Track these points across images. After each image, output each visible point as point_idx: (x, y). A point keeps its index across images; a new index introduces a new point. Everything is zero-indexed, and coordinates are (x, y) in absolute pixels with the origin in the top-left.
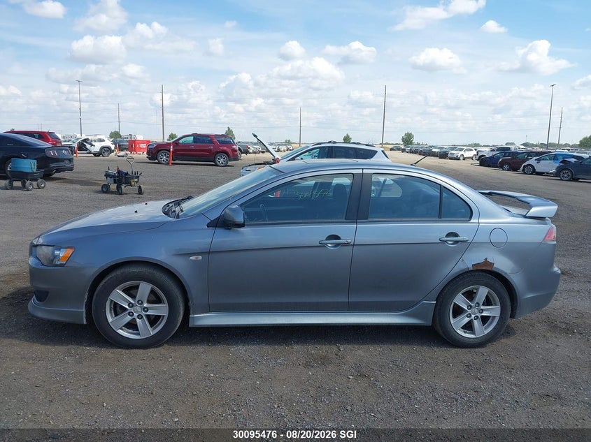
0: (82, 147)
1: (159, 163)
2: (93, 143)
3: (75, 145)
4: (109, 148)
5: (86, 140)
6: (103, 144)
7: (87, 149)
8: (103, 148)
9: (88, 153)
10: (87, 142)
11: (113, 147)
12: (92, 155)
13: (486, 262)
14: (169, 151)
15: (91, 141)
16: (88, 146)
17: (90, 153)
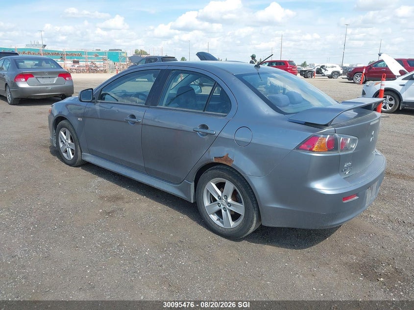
0: (319, 72)
1: (354, 83)
2: (327, 69)
3: (315, 70)
4: (338, 72)
5: (322, 67)
6: (335, 69)
7: (322, 73)
8: (333, 72)
9: (322, 76)
10: (323, 68)
11: (341, 72)
12: (327, 77)
13: (226, 158)
14: (362, 73)
15: (326, 67)
16: (323, 71)
17: (324, 76)
